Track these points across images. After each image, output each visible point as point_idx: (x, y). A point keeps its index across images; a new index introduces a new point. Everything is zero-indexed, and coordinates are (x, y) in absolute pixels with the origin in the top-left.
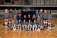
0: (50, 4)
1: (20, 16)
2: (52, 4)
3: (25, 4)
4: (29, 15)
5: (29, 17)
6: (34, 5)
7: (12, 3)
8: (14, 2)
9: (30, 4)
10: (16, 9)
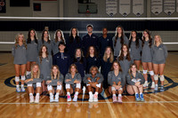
0: (166, 11)
1: (62, 52)
2: (172, 11)
3: (80, 13)
4: (92, 48)
5: (92, 56)
6: (111, 15)
7: (35, 10)
8: (40, 5)
9: (95, 13)
10: (47, 28)
